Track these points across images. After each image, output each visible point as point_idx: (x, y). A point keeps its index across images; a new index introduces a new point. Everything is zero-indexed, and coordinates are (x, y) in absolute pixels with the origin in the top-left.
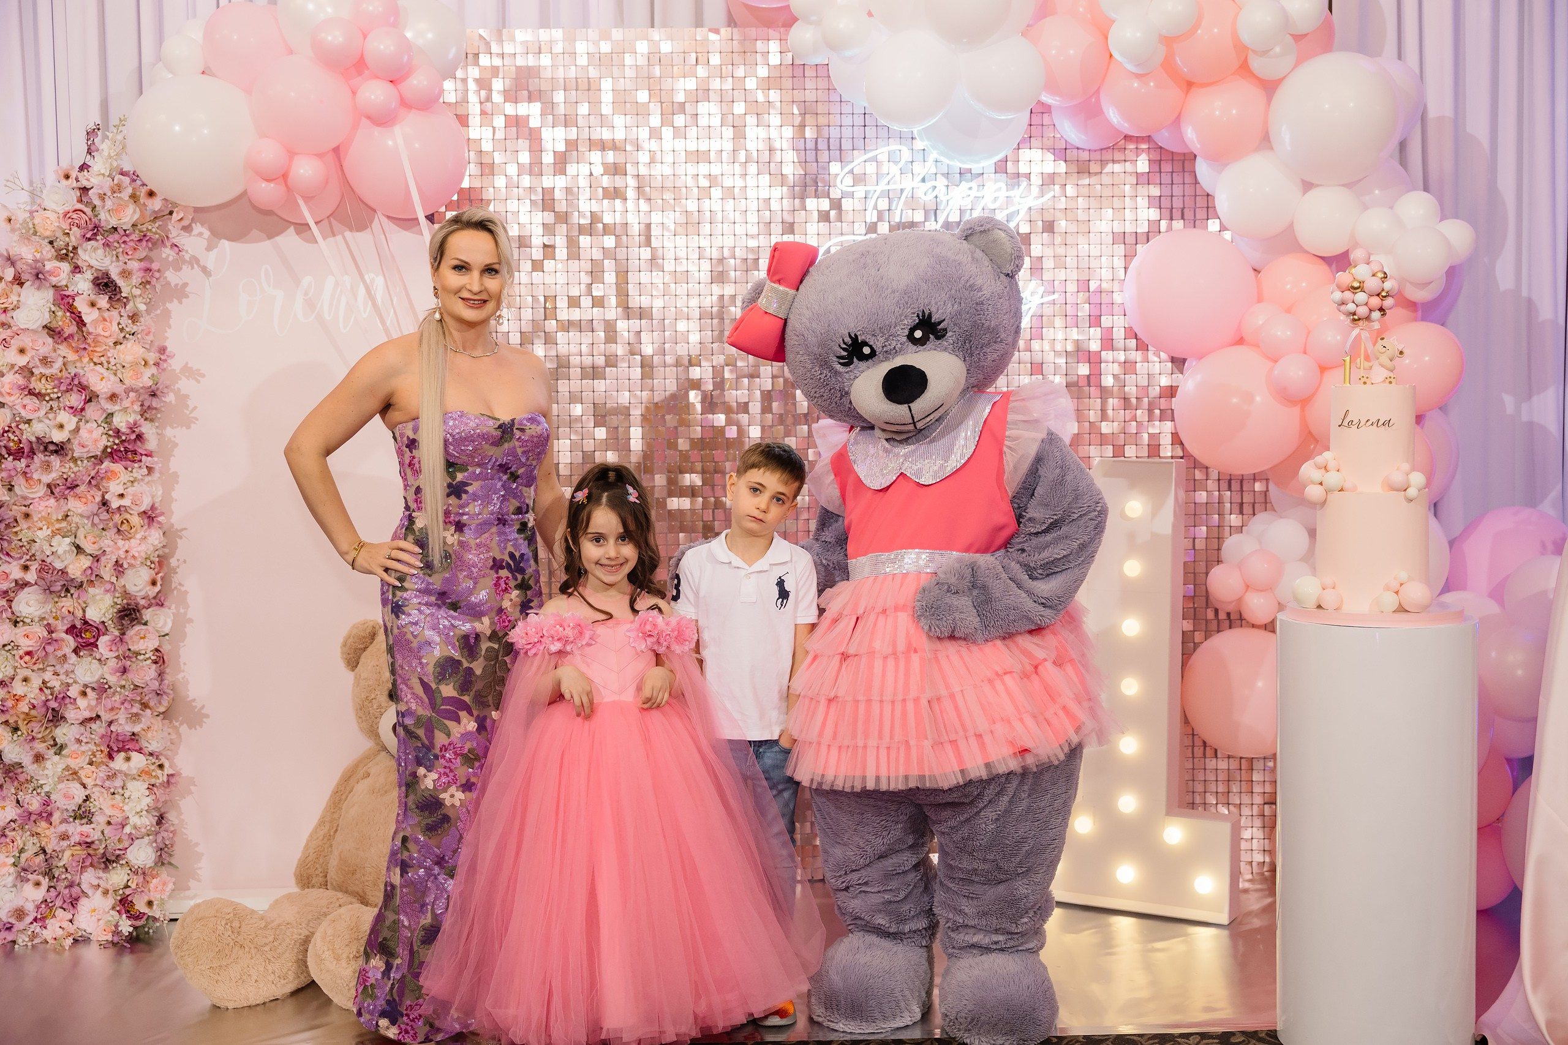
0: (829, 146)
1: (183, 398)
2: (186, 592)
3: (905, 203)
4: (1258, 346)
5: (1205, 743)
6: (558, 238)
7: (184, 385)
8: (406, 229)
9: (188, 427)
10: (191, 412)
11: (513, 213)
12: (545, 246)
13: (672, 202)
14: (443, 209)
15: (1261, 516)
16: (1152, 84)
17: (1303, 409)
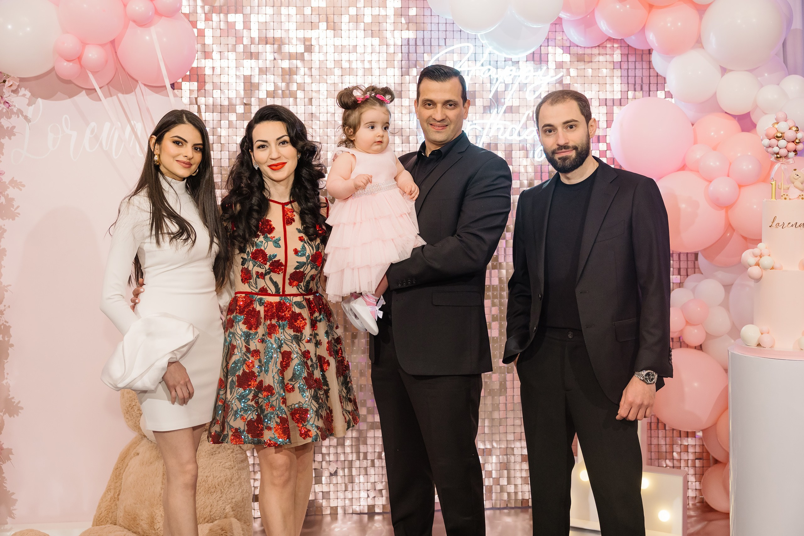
0: (424, 43)
1: (10, 201)
2: (10, 327)
3: (471, 79)
4: (698, 172)
5: (658, 419)
6: (253, 99)
7: (11, 192)
8: (157, 93)
9: (14, 219)
10: (15, 210)
11: (225, 83)
12: (245, 104)
13: (325, 77)
14: (180, 80)
15: (692, 277)
16: (628, 6)
17: (727, 212)
